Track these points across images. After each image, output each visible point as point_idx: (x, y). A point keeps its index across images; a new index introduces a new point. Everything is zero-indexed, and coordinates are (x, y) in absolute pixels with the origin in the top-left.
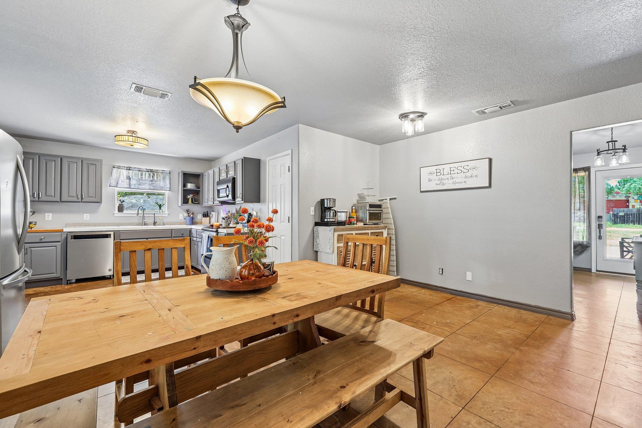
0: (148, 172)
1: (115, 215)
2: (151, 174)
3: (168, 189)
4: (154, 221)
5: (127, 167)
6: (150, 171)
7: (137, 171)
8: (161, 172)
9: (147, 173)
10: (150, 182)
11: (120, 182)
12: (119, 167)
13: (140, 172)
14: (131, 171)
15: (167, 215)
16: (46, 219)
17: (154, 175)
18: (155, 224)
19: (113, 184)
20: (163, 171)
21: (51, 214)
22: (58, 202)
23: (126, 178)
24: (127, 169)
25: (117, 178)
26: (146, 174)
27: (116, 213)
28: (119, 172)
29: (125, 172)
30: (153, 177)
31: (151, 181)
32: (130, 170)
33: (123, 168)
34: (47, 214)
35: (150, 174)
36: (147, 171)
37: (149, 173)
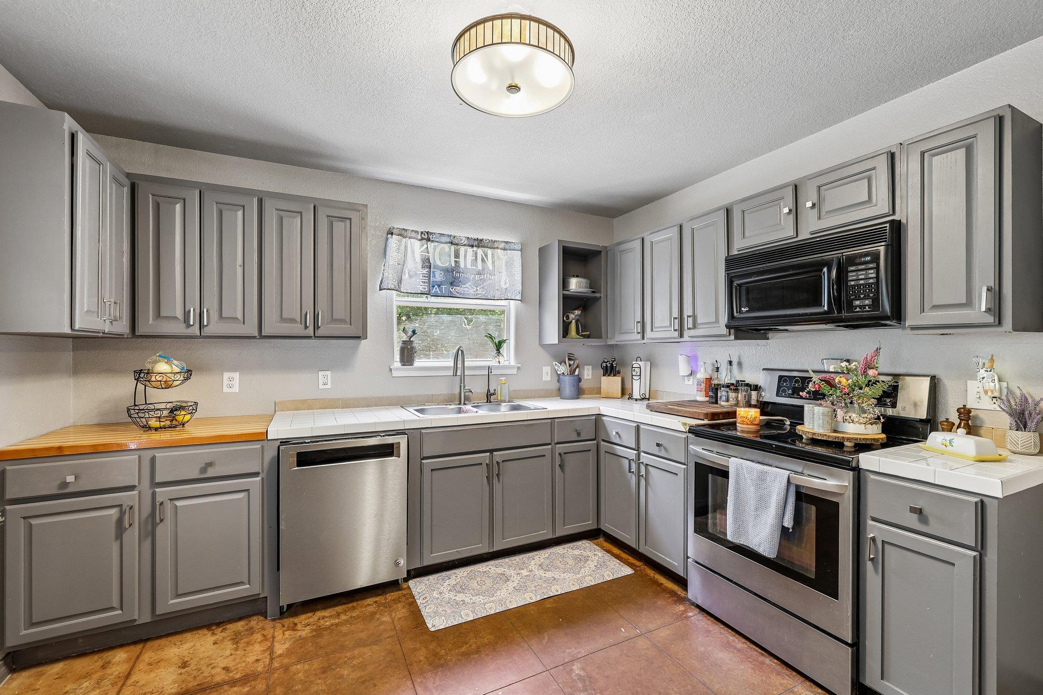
0: (472, 246)
1: (395, 374)
2: (480, 251)
3: (519, 297)
4: (489, 390)
5: (422, 233)
6: (476, 243)
7: (446, 243)
8: (502, 245)
9: (470, 250)
10: (477, 277)
11: (406, 277)
12: (403, 233)
13: (453, 247)
14: (432, 244)
15: (514, 371)
16: (226, 389)
17: (486, 255)
18: (489, 397)
19: (390, 282)
20: (507, 243)
21: (236, 375)
22: (254, 337)
23: (420, 265)
24: (422, 239)
25: (399, 264)
26: (466, 252)
27: (397, 369)
28: (402, 248)
29: (416, 248)
30: (483, 260)
31: (479, 273)
32: (428, 240)
33: (414, 235)
34: (226, 375)
35: (476, 253)
36: (469, 246)
37: (475, 249)
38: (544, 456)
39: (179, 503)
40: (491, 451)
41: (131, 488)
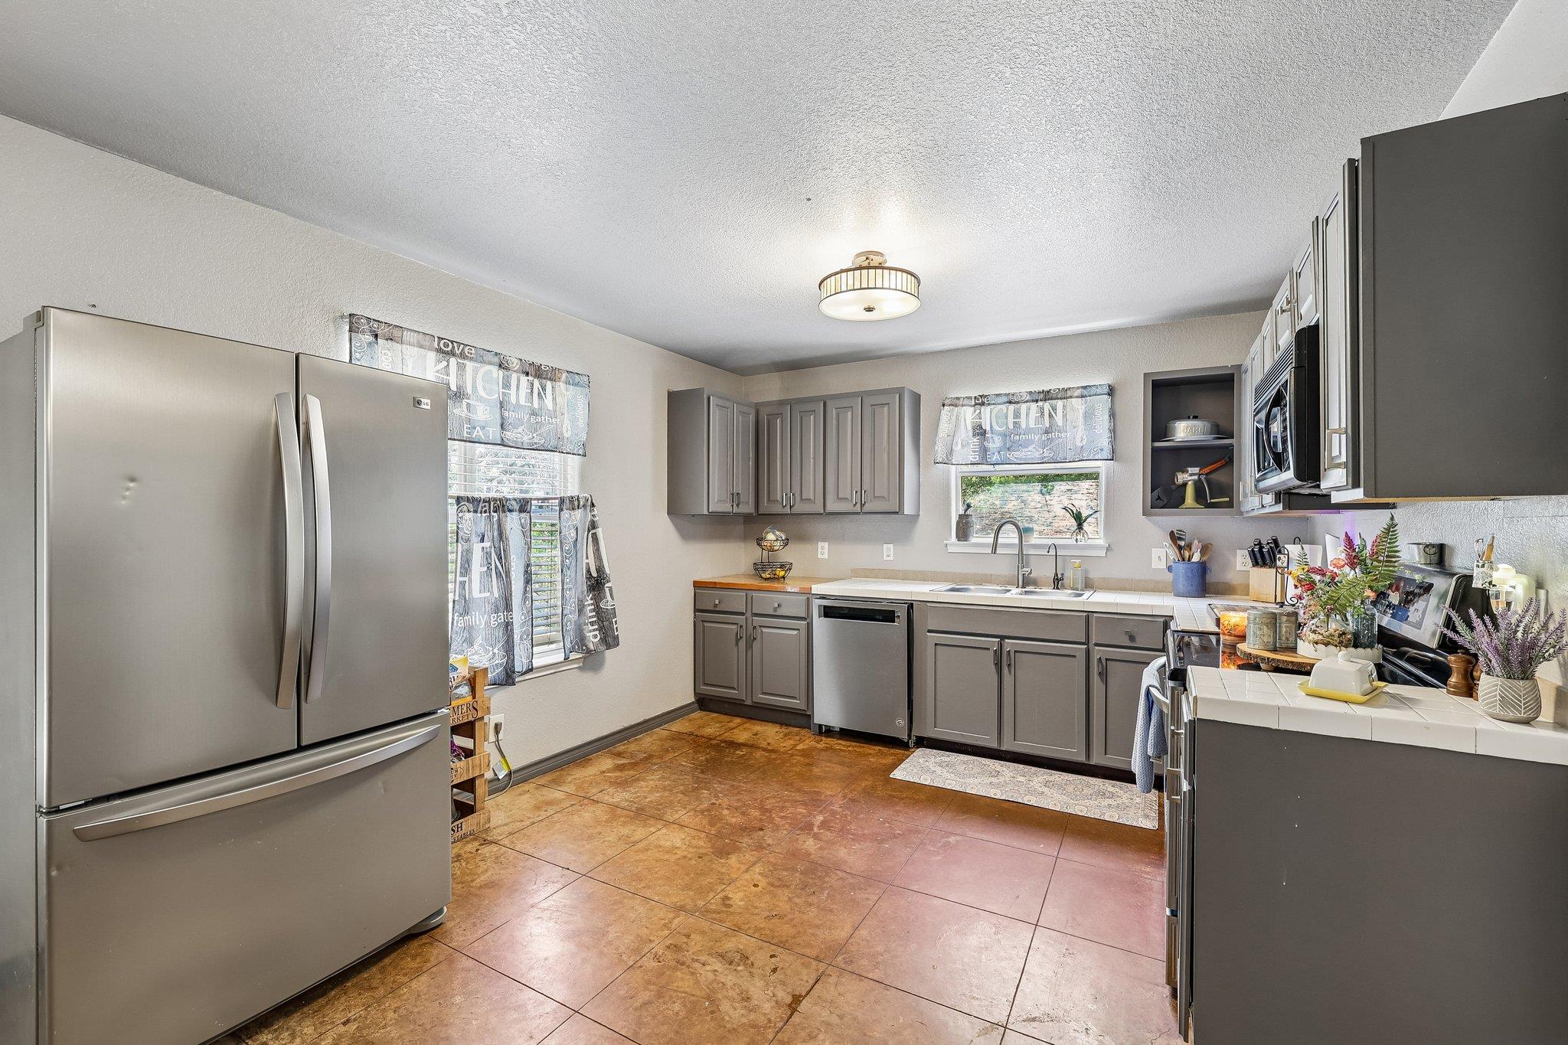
0: (1037, 401)
1: (951, 549)
2: (1047, 406)
3: (1106, 454)
4: (1056, 574)
5: (975, 397)
6: (1042, 396)
7: (1005, 403)
8: (1078, 392)
9: (1034, 406)
10: (1044, 437)
11: (958, 448)
12: (955, 403)
13: (1012, 407)
14: (989, 408)
15: (1103, 553)
16: (820, 556)
17: (1054, 409)
18: (1058, 582)
19: (940, 455)
20: (1085, 388)
23: (971, 434)
24: (976, 404)
25: (948, 436)
26: (1029, 409)
27: (953, 544)
28: (954, 418)
29: (968, 414)
30: (1050, 416)
31: (1047, 432)
32: (983, 404)
33: (966, 402)
34: (820, 544)
35: (1042, 409)
36: (1033, 401)
37: (1040, 404)
38: (1075, 656)
39: (764, 630)
40: (1002, 638)
41: (742, 614)
